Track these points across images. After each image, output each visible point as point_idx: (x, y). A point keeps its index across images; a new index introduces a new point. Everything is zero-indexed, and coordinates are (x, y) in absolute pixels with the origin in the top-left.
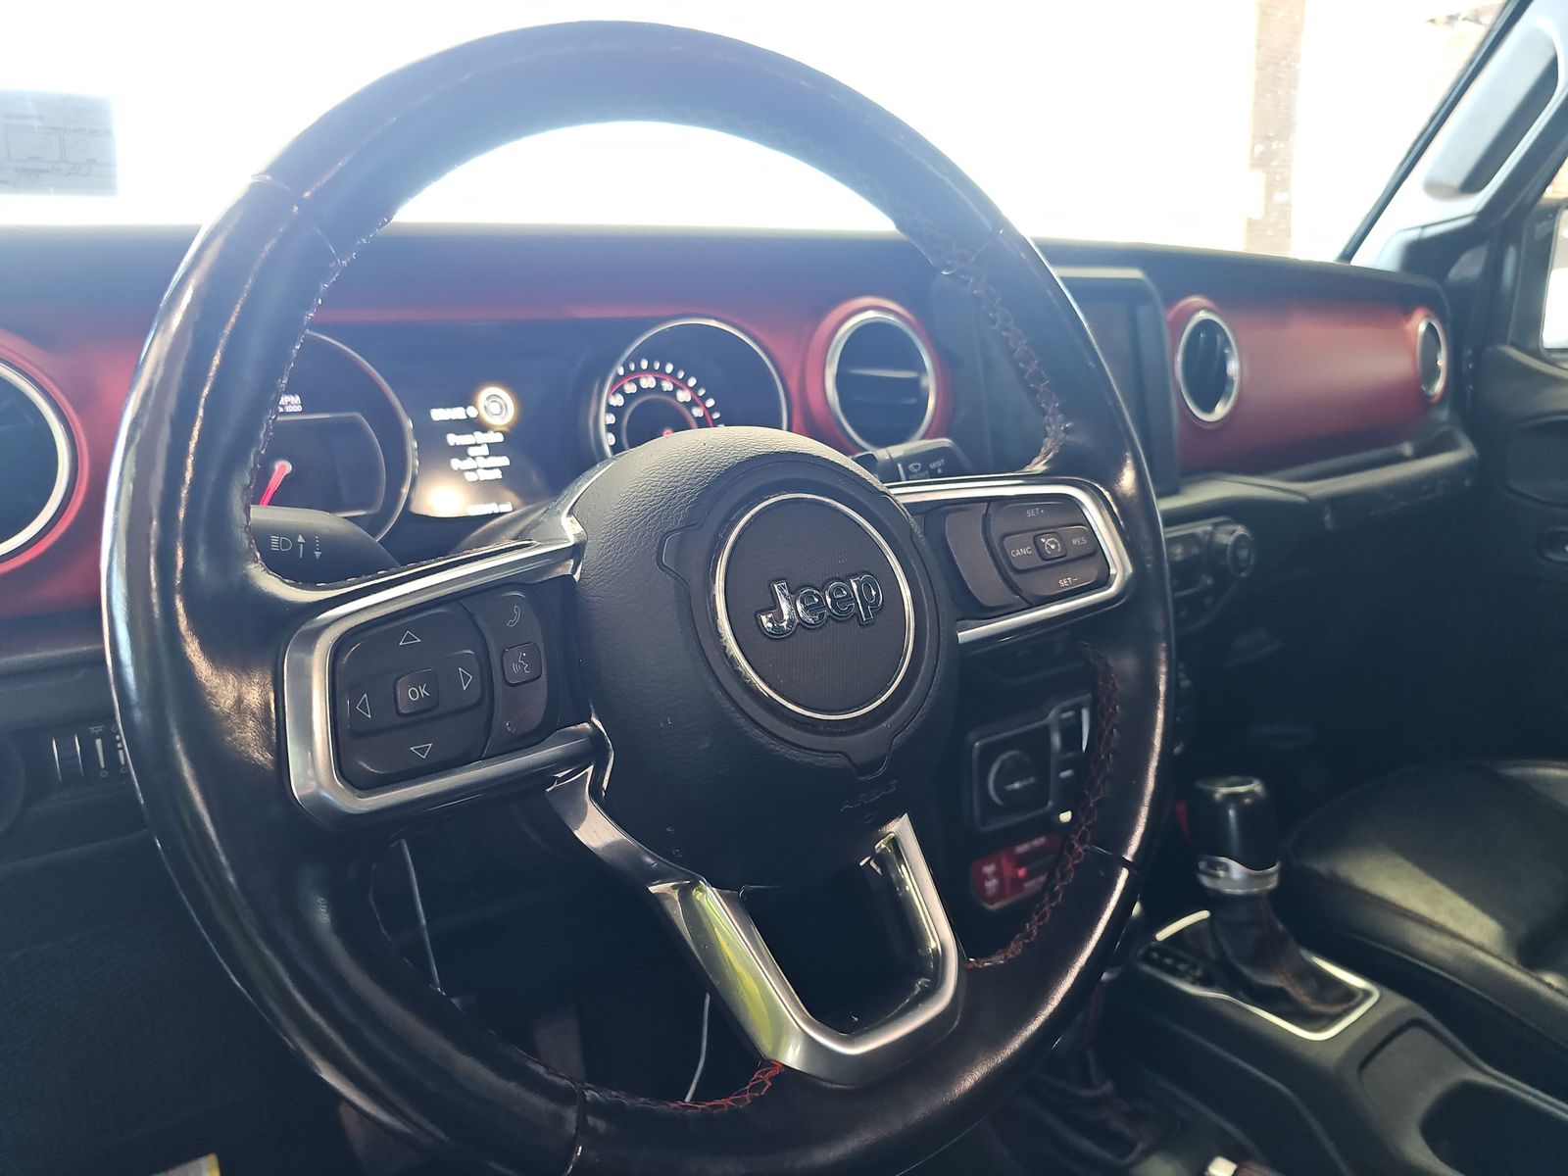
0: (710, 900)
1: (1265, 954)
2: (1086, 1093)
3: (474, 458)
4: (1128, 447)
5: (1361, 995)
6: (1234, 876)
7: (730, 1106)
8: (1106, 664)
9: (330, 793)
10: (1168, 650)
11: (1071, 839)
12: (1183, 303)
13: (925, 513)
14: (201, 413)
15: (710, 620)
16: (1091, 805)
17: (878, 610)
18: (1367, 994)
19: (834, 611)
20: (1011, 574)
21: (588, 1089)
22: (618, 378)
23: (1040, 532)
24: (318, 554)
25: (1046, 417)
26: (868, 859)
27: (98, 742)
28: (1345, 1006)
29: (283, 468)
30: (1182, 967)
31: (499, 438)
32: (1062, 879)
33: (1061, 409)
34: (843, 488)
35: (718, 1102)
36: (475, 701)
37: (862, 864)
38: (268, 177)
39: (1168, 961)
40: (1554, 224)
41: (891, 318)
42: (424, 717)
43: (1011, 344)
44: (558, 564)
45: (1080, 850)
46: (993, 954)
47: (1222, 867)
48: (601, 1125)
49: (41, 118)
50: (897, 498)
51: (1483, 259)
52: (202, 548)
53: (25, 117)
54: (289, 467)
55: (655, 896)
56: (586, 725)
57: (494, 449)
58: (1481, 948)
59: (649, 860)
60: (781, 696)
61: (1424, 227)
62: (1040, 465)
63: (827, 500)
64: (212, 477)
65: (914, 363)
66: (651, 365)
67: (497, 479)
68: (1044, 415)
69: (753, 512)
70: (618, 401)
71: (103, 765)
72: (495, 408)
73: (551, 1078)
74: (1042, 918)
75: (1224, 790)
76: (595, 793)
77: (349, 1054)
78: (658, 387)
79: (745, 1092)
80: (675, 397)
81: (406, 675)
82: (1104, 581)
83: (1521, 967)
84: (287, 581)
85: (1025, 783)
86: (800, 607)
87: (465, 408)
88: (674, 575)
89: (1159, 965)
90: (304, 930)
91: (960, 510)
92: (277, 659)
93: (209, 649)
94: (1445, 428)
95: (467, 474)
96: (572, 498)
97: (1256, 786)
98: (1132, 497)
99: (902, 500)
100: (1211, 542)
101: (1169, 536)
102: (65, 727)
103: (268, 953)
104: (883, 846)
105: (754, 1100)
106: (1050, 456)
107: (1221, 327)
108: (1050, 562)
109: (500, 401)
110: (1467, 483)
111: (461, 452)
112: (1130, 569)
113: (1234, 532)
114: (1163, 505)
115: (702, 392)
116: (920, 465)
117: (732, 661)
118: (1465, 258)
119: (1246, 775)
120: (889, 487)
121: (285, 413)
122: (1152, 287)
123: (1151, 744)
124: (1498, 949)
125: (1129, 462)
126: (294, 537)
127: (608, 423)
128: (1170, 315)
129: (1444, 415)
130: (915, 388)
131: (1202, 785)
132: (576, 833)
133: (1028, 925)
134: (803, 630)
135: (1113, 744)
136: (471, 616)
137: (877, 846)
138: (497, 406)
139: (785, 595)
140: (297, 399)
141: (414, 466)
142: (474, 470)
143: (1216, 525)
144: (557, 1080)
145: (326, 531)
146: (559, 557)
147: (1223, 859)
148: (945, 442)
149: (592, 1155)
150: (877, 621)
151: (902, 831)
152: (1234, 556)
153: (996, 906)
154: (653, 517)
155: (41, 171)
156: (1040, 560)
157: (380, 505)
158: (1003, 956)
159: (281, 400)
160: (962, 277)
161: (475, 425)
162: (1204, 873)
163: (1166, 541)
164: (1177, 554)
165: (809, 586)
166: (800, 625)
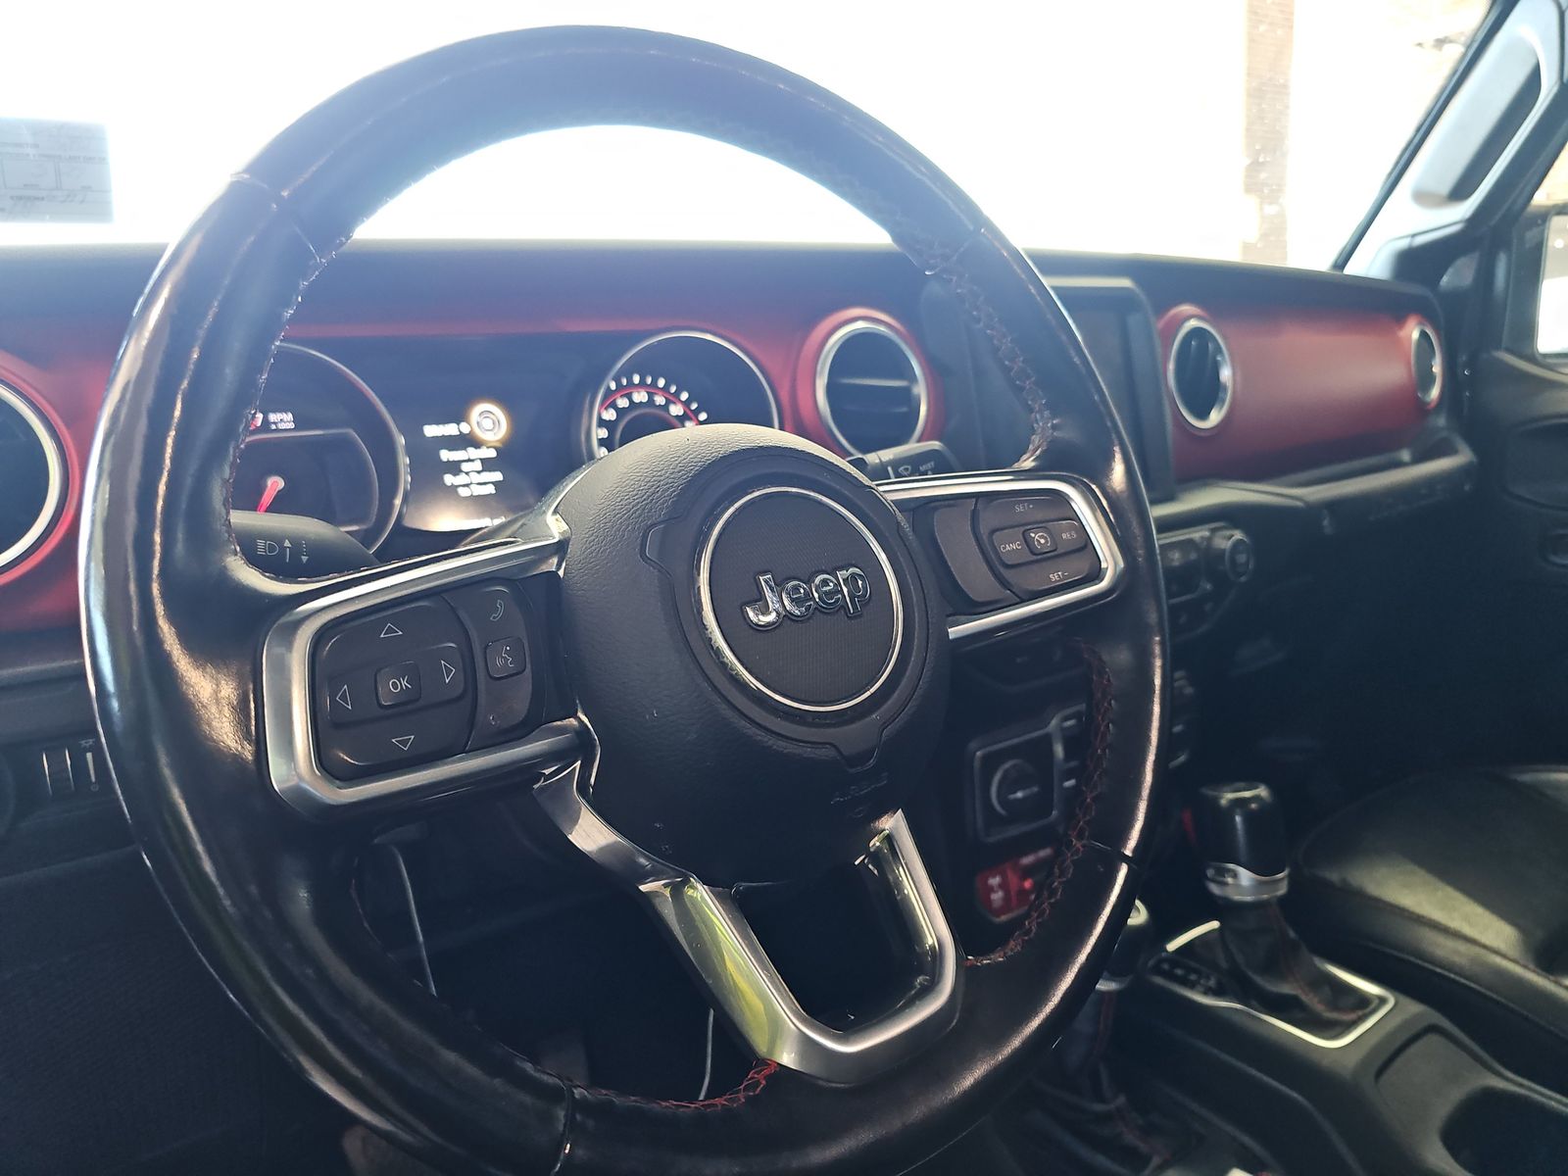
0: (700, 893)
1: (1275, 966)
2: (1099, 1107)
3: (467, 473)
4: (1116, 442)
5: (1376, 1001)
6: (1242, 883)
7: (724, 1105)
8: (1100, 659)
9: (311, 786)
10: (1162, 643)
11: (1069, 837)
12: (1174, 312)
13: (914, 510)
15: (695, 611)
16: (1089, 800)
17: (865, 603)
18: (1382, 1001)
19: (821, 604)
20: (1002, 570)
21: (577, 1086)
22: (609, 393)
23: (1029, 527)
24: (305, 559)
25: (1033, 415)
26: (862, 858)
27: (89, 755)
28: (1360, 1013)
29: (275, 484)
30: (1193, 977)
31: (492, 453)
32: (1061, 876)
33: (1048, 406)
34: (827, 482)
35: (714, 1101)
36: (459, 690)
37: (856, 863)
38: (246, 176)
39: (1179, 972)
40: (1544, 230)
41: (882, 329)
42: (405, 709)
43: (995, 342)
44: (544, 560)
45: (1079, 845)
46: (993, 952)
47: (1232, 874)
48: (590, 1123)
49: (36, 146)
50: (886, 495)
51: (1475, 266)
53: (20, 145)
54: (281, 484)
55: (645, 895)
56: (572, 721)
57: (487, 465)
58: (1497, 952)
59: (642, 861)
60: (769, 688)
61: (1414, 236)
62: (1027, 462)
63: (812, 494)
65: (905, 372)
66: (643, 380)
67: (491, 494)
68: (1032, 413)
69: (737, 505)
70: (610, 415)
71: (93, 779)
72: (487, 423)
73: (537, 1075)
74: (1041, 914)
75: (1230, 796)
76: (583, 788)
77: (331, 1048)
78: (651, 400)
79: (738, 1092)
80: (668, 411)
81: (386, 667)
82: (1096, 575)
83: (1539, 971)
84: (267, 574)
85: (1028, 792)
86: (786, 602)
87: (458, 424)
88: (657, 567)
89: (1170, 976)
90: (283, 923)
91: (949, 506)
92: (256, 649)
94: (1444, 434)
95: (460, 490)
96: (557, 498)
97: (1262, 791)
98: (1122, 493)
99: (891, 497)
100: (1209, 548)
101: (1162, 542)
102: (53, 742)
103: (245, 944)
104: (878, 844)
105: (749, 1099)
106: (1038, 452)
107: (1212, 335)
108: (1039, 557)
109: (492, 416)
110: (1467, 488)
111: (455, 468)
112: (1121, 564)
113: (1232, 536)
114: (1157, 512)
115: (694, 406)
116: (909, 467)
117: (718, 652)
118: (1457, 264)
119: (1251, 781)
120: (878, 485)
121: (278, 430)
122: (1142, 296)
124: (1513, 953)
125: (1118, 457)
126: (280, 542)
127: (600, 437)
128: (1161, 324)
129: (1441, 421)
130: (906, 397)
131: (1209, 792)
132: (570, 837)
133: (1027, 924)
134: (789, 622)
135: (1109, 738)
136: (453, 610)
137: (871, 845)
138: (489, 422)
139: (770, 587)
140: (289, 417)
141: (406, 482)
142: (467, 485)
143: (1213, 531)
144: (545, 1078)
145: (313, 537)
146: (543, 553)
147: (1231, 866)
148: (935, 444)
149: (580, 1152)
150: (865, 613)
151: (896, 828)
152: (1233, 561)
153: (1003, 918)
154: (637, 510)
155: (37, 199)
156: (1029, 554)
157: (374, 520)
158: (1002, 954)
159: (272, 417)
160: (945, 276)
161: (468, 441)
162: (1214, 881)
163: (1161, 546)
164: (1173, 560)
165: (795, 579)
166: (786, 617)
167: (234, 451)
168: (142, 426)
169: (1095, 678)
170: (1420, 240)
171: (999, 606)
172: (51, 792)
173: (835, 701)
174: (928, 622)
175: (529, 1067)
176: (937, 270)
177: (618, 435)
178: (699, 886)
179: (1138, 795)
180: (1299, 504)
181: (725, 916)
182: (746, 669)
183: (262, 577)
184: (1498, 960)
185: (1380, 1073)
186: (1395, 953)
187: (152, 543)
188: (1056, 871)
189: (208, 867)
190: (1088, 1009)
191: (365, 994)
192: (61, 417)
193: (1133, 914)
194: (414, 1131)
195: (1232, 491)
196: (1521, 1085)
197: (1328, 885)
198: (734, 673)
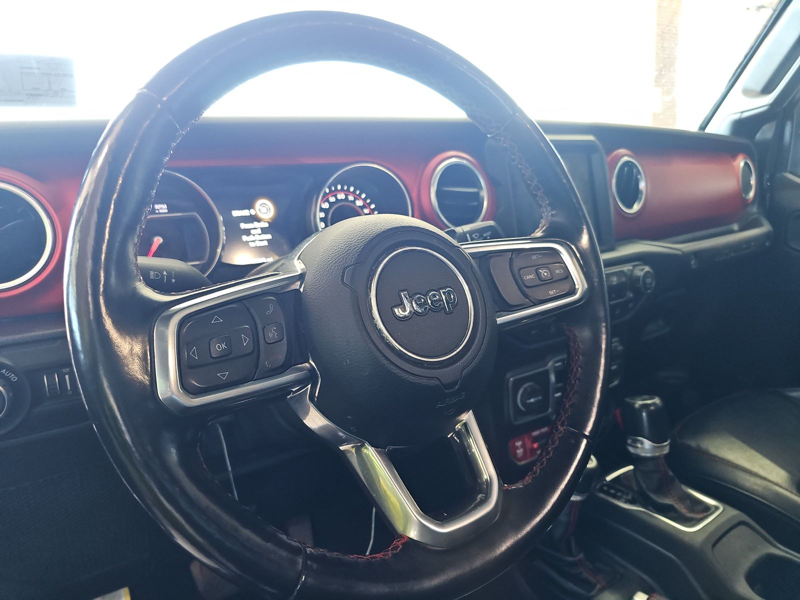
0: (370, 452)
1: (663, 488)
2: (571, 559)
3: (254, 235)
4: (584, 223)
5: (713, 509)
6: (645, 448)
7: (381, 558)
8: (574, 335)
9: (177, 397)
10: (606, 327)
11: (557, 424)
12: (616, 152)
13: (481, 257)
14: (112, 206)
15: (369, 311)
16: (567, 406)
17: (455, 306)
18: (717, 508)
19: (432, 306)
20: (524, 288)
21: (308, 547)
22: (325, 194)
23: (539, 267)
24: (174, 281)
25: (542, 209)
26: (452, 434)
27: (67, 377)
28: (705, 514)
29: (158, 240)
30: (619, 494)
31: (267, 225)
32: (552, 444)
33: (549, 205)
34: (437, 245)
35: (375, 556)
36: (250, 351)
37: (449, 436)
38: (145, 90)
39: (612, 491)
41: (465, 162)
42: (225, 358)
43: (523, 171)
44: (293, 283)
45: (561, 429)
46: (517, 482)
47: (641, 442)
48: (315, 566)
49: (38, 69)
50: (466, 250)
51: (774, 129)
52: (113, 273)
53: (30, 68)
54: (161, 240)
55: (343, 452)
56: (307, 364)
57: (264, 231)
59: (341, 434)
60: (405, 349)
61: (742, 112)
62: (538, 233)
63: (428, 250)
64: (119, 238)
65: (476, 184)
66: (342, 188)
67: (266, 246)
68: (541, 208)
69: (390, 256)
70: (326, 206)
71: (69, 389)
73: (289, 541)
74: (542, 464)
75: (640, 403)
76: (312, 398)
77: (187, 527)
79: (388, 551)
80: (355, 203)
81: (215, 338)
82: (573, 292)
84: (156, 291)
85: (536, 399)
86: (414, 305)
87: (249, 210)
88: (350, 288)
89: (608, 493)
90: (165, 465)
91: (498, 256)
92: (151, 329)
93: (116, 324)
94: (756, 216)
95: (250, 243)
96: (300, 251)
97: (657, 400)
98: (587, 249)
99: (468, 251)
100: (631, 275)
102: (50, 369)
103: (146, 476)
104: (460, 427)
105: (394, 555)
106: (544, 228)
107: (636, 165)
108: (544, 282)
109: (267, 206)
110: (767, 244)
111: (247, 232)
112: (586, 286)
113: (644, 269)
114: (604, 257)
115: (368, 201)
116: (478, 234)
117: (380, 331)
118: (765, 128)
119: (652, 395)
120: (461, 245)
121: (159, 213)
122: (599, 144)
123: (598, 375)
124: (785, 485)
125: (585, 231)
126: (161, 272)
127: (321, 217)
128: (609, 159)
129: (755, 209)
130: (477, 197)
131: (628, 400)
132: (304, 421)
133: (534, 468)
134: (416, 316)
135: (578, 375)
136: (248, 309)
137: (456, 427)
138: (265, 209)
139: (407, 298)
140: (165, 206)
141: (223, 240)
142: (254, 241)
143: (634, 266)
144: (293, 543)
145: (177, 269)
146: (293, 280)
147: (640, 438)
148: (491, 223)
149: (310, 580)
150: (454, 311)
151: (469, 419)
152: (644, 281)
153: (523, 463)
154: (340, 258)
155: (39, 95)
156: (539, 281)
157: (207, 258)
158: (522, 484)
159: (157, 207)
160: (497, 138)
161: (254, 219)
162: (630, 445)
163: (606, 274)
164: (613, 281)
165: (419, 294)
166: (414, 313)
167: (140, 230)
168: (95, 218)
169: (571, 344)
170: (745, 115)
171: (523, 307)
172: (48, 395)
173: (439, 356)
174: (486, 316)
175: (284, 537)
176: (493, 135)
177: (330, 216)
178: (370, 448)
179: (592, 404)
180: (680, 253)
181: (382, 463)
182: (394, 339)
183: (153, 292)
184: (777, 488)
185: (714, 545)
186: (724, 484)
187: (99, 277)
188: (550, 442)
189: (128, 437)
190: (565, 510)
191: (204, 501)
192: (52, 207)
193: (590, 462)
194: (227, 568)
195: (644, 245)
196: (787, 552)
197: (690, 447)
198: (388, 342)
